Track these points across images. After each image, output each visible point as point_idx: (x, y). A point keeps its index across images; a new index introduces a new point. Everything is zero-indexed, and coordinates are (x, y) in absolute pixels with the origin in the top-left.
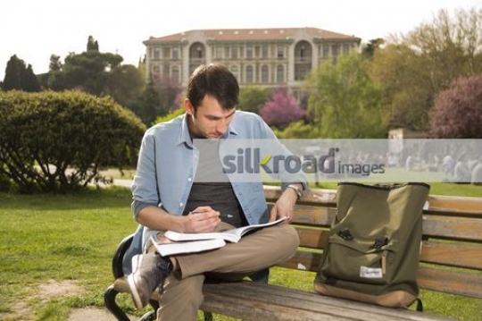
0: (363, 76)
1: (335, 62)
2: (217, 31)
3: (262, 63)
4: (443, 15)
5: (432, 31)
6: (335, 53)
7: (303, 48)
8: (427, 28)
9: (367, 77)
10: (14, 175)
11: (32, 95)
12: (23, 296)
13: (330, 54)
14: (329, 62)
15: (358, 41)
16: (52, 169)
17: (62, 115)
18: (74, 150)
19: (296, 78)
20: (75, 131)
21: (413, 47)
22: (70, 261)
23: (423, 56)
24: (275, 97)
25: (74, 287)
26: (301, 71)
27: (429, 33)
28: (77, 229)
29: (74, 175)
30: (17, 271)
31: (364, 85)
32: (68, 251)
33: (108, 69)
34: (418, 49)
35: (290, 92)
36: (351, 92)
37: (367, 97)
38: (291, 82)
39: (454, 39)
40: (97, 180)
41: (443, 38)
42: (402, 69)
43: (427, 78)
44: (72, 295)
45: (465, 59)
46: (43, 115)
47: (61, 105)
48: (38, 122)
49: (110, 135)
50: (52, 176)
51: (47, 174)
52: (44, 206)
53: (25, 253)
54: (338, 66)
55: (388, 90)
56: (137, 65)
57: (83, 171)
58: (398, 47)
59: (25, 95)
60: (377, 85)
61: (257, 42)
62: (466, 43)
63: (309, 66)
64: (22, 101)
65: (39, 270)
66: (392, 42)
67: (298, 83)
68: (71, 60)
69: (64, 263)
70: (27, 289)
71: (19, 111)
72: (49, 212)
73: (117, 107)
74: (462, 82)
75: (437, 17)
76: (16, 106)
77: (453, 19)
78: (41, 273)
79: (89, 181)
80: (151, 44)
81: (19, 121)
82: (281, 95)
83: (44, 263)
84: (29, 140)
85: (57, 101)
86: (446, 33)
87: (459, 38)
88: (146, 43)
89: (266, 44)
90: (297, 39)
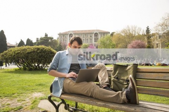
0: (111, 40)
1: (104, 38)
2: (76, 31)
3: (87, 38)
4: (128, 27)
5: (126, 30)
6: (104, 36)
7: (96, 35)
8: (125, 30)
9: (112, 41)
10: (27, 66)
11: (31, 47)
12: (28, 97)
13: (103, 36)
14: (102, 38)
15: (109, 33)
16: (36, 65)
17: (39, 51)
18: (41, 60)
19: (95, 42)
20: (42, 55)
21: (122, 34)
22: (40, 87)
23: (124, 36)
24: (90, 46)
25: (41, 94)
26: (96, 40)
27: (125, 31)
28: (42, 79)
29: (42, 66)
30: (27, 90)
31: (111, 43)
32: (40, 85)
33: (50, 41)
34: (123, 34)
35: (94, 45)
36: (108, 45)
37: (112, 46)
38: (94, 43)
39: (131, 32)
40: (47, 67)
41: (129, 32)
42: (120, 39)
43: (125, 41)
44: (41, 96)
45: (134, 37)
46: (34, 52)
47: (38, 49)
48: (33, 53)
49: (50, 56)
50: (36, 66)
51: (35, 66)
52: (34, 73)
53: (29, 85)
54: (105, 38)
55: (117, 44)
56: (56, 39)
57: (44, 65)
58: (118, 34)
59: (30, 47)
60: (114, 43)
61: (85, 33)
62: (134, 33)
63: (98, 38)
64: (29, 48)
65: (33, 90)
66: (117, 33)
67: (95, 43)
68: (41, 39)
69: (39, 88)
70: (29, 95)
71: (28, 51)
72: (36, 75)
73: (52, 49)
74: (133, 42)
75: (127, 27)
76: (28, 50)
77: (130, 28)
78: (33, 91)
79: (45, 67)
80: (60, 34)
81: (28, 53)
82: (91, 46)
83: (34, 88)
84: (31, 58)
85: (37, 48)
86: (129, 31)
87: (132, 32)
88: (59, 34)
89: (87, 34)
90: (95, 32)
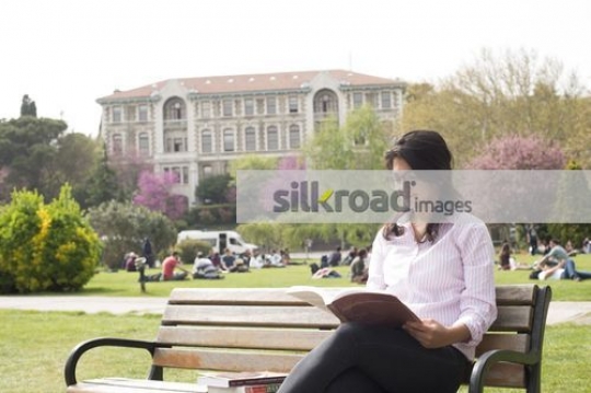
3: (268, 123)
6: (371, 104)
7: (325, 99)
15: (404, 87)
61: (259, 94)
80: (109, 102)
89: (271, 95)
90: (317, 87)
